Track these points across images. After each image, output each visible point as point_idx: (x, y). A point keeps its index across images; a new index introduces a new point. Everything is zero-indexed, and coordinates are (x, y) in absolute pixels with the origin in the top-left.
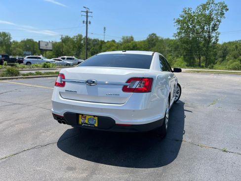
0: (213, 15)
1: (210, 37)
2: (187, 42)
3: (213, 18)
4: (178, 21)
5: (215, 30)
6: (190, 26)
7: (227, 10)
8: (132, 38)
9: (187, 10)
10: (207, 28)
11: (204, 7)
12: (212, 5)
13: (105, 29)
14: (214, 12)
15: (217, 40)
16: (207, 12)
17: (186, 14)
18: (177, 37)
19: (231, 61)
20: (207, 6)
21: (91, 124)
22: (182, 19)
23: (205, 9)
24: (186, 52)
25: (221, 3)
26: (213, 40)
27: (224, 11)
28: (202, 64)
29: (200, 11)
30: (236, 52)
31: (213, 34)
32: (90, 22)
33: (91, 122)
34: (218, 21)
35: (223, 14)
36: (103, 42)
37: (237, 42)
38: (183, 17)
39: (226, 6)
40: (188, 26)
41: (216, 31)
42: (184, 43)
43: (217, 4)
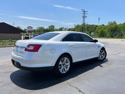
8: (115, 23)
13: (99, 19)
32: (86, 17)
36: (97, 26)
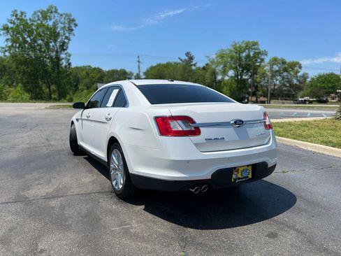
0: (59, 29)
1: (59, 59)
2: (25, 63)
3: (59, 33)
4: (6, 28)
5: (64, 50)
6: (28, 39)
7: (76, 25)
9: (19, 13)
10: (53, 46)
11: (45, 15)
12: (56, 15)
14: (60, 25)
15: (70, 64)
16: (50, 23)
17: (18, 19)
18: (7, 54)
19: (85, 91)
20: (49, 14)
21: (245, 178)
22: (12, 25)
23: (46, 19)
24: (26, 79)
25: (67, 15)
26: (64, 63)
27: (73, 26)
28: (53, 96)
29: (39, 19)
30: (87, 80)
31: (63, 56)
33: (245, 175)
34: (67, 38)
35: (72, 30)
37: (86, 67)
38: (14, 23)
39: (73, 20)
40: (24, 39)
41: (66, 52)
42: (21, 63)
43: (61, 15)
